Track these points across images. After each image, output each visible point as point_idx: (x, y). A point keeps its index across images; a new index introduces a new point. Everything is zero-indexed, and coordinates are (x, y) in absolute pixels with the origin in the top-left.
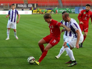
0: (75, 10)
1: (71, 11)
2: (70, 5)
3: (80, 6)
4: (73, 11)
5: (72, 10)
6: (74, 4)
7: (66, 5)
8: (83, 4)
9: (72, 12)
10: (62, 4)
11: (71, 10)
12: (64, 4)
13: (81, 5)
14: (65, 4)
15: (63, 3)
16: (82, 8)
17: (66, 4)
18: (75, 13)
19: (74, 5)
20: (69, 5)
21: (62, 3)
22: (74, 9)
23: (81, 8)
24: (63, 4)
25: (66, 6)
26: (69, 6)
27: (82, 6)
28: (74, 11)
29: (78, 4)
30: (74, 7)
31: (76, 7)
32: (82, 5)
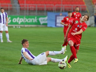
0: (47, 20)
1: (38, 21)
2: (37, 8)
3: (58, 10)
4: (44, 20)
5: (40, 19)
6: (45, 5)
7: (28, 8)
8: (64, 5)
9: (42, 23)
10: (18, 5)
11: (38, 18)
12: (23, 6)
13: (61, 8)
14: (25, 4)
15: (21, 4)
16: (63, 15)
17: (28, 5)
18: (48, 26)
19: (45, 8)
20: (33, 7)
21: (19, 3)
22: (45, 16)
23: (61, 14)
24: (20, 6)
25: (26, 9)
26: (34, 10)
27: (63, 11)
28: (46, 22)
29: (54, 7)
30: (45, 14)
31: (49, 13)
32: (64, 8)
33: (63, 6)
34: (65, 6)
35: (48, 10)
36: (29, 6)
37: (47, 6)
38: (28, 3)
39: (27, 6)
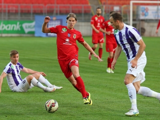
0: (35, 26)
1: (21, 27)
2: (19, 9)
3: (50, 12)
4: (29, 27)
5: (24, 25)
6: (31, 5)
7: (7, 9)
8: (59, 5)
9: (27, 31)
11: (21, 24)
13: (55, 9)
14: (3, 4)
16: (57, 20)
17: (7, 5)
18: (36, 35)
19: (32, 10)
20: (14, 9)
22: (31, 22)
23: (54, 18)
25: (5, 11)
26: (16, 13)
27: (57, 14)
28: (33, 30)
29: (45, 8)
30: (31, 17)
31: (38, 17)
32: (58, 9)
33: (57, 7)
34: (60, 7)
35: (35, 13)
36: (9, 7)
37: (34, 7)
38: (7, 3)
39: (5, 7)
